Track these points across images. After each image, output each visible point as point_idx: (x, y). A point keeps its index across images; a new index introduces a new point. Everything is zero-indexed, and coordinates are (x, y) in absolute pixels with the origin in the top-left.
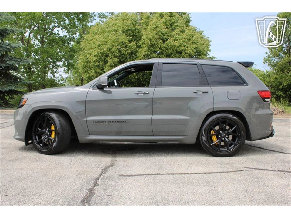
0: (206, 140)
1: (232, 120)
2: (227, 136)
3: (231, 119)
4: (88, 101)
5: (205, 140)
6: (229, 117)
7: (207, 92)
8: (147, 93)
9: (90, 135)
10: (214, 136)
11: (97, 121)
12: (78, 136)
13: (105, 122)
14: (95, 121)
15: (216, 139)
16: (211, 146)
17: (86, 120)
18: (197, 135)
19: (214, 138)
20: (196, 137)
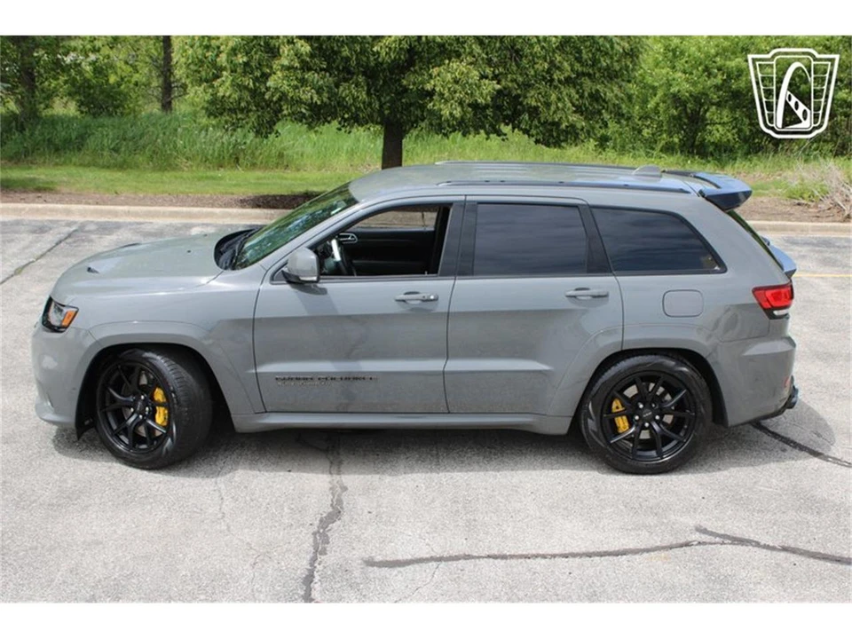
0: (598, 428)
1: (672, 376)
2: (657, 417)
3: (671, 373)
4: (260, 319)
5: (596, 430)
6: (667, 367)
7: (606, 296)
8: (432, 297)
9: (266, 412)
10: (620, 418)
11: (287, 377)
12: (232, 416)
13: (312, 379)
14: (282, 377)
15: (627, 424)
16: (611, 445)
17: (256, 373)
18: (573, 414)
19: (622, 423)
20: (571, 419)
